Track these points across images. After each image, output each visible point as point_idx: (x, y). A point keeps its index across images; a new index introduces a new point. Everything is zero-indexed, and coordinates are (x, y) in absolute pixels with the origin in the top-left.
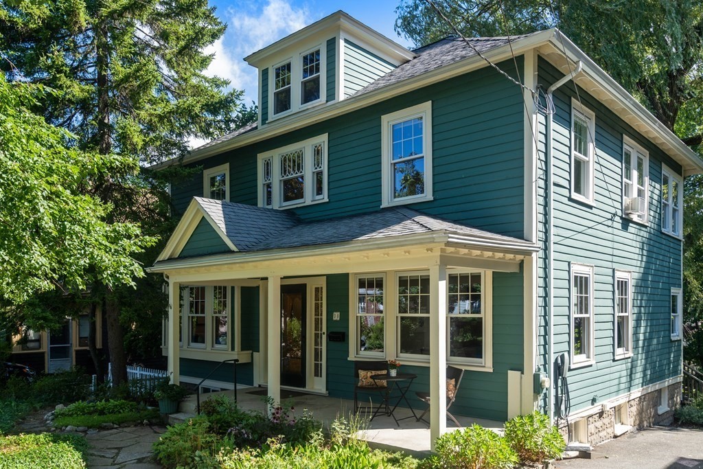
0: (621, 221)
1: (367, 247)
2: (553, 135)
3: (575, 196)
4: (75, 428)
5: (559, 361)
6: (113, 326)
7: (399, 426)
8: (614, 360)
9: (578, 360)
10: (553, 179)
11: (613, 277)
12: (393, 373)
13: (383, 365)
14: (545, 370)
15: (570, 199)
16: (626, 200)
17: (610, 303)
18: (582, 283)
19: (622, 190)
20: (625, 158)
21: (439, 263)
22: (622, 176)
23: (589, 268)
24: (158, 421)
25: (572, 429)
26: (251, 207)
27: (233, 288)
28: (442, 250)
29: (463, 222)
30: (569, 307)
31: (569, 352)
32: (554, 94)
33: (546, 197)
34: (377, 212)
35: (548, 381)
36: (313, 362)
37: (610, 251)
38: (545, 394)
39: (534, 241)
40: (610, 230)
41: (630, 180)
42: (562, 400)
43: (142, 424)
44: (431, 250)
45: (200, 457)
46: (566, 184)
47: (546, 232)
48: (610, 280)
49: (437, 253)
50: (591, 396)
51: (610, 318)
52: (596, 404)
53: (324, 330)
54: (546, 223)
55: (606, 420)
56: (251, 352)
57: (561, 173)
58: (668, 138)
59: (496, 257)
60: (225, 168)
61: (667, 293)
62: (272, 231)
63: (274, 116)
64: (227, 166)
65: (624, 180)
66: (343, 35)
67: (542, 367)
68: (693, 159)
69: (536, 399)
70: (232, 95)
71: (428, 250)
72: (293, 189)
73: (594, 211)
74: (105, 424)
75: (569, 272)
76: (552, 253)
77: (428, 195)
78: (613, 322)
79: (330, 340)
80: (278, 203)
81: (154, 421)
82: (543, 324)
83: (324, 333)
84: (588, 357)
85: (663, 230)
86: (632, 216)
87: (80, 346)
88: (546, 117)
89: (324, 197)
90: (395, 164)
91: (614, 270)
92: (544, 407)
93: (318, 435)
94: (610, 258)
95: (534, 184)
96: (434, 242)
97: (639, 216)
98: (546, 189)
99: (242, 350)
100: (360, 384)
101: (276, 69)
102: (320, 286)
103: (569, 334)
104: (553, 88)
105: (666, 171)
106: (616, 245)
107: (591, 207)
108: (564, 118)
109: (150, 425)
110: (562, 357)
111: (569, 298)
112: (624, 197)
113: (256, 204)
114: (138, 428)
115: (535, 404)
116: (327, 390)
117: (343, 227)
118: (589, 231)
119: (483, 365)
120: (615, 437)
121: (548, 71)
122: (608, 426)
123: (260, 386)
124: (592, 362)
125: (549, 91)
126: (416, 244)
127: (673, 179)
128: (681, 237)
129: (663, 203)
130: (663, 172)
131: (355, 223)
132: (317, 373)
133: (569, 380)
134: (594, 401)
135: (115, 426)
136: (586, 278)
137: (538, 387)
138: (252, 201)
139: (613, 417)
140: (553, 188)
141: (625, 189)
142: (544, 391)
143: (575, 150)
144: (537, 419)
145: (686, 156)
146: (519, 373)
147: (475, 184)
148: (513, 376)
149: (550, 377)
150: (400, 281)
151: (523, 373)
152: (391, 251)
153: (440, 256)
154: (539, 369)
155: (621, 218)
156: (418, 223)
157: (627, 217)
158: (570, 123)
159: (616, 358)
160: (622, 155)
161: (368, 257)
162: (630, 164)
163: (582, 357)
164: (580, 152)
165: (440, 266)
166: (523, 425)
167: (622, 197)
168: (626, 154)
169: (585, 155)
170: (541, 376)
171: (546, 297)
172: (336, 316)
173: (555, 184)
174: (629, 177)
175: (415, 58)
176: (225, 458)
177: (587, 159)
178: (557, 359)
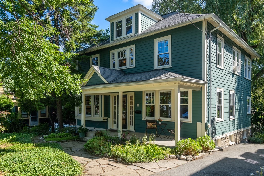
0: (232, 74)
1: (155, 82)
2: (211, 46)
3: (218, 66)
4: (53, 141)
5: (213, 119)
6: (59, 109)
7: (162, 140)
8: (229, 120)
9: (218, 119)
10: (211, 61)
11: (229, 93)
12: (160, 123)
13: (155, 121)
14: (209, 122)
15: (216, 67)
16: (233, 67)
17: (228, 101)
18: (220, 94)
19: (232, 64)
20: (233, 53)
21: (178, 87)
22: (232, 59)
23: (222, 89)
24: (79, 140)
25: (216, 142)
26: (108, 68)
27: (101, 96)
28: (179, 83)
29: (182, 74)
30: (216, 102)
31: (216, 117)
32: (212, 33)
33: (209, 66)
34: (152, 71)
35: (210, 125)
36: (130, 121)
37: (228, 84)
38: (209, 130)
39: (206, 81)
40: (228, 77)
41: (234, 60)
42: (214, 132)
43: (74, 141)
44: (175, 83)
45: (102, 148)
46: (215, 62)
47: (209, 78)
48: (228, 93)
49: (177, 84)
50: (222, 132)
51: (228, 106)
52: (224, 134)
53: (134, 110)
54: (209, 75)
55: (227, 140)
56: (107, 117)
57: (213, 59)
58: (247, 47)
59: (194, 86)
60: (98, 55)
61: (246, 98)
62: (117, 77)
63: (116, 38)
64: (99, 55)
65: (233, 60)
66: (140, 12)
67: (208, 121)
68: (254, 53)
69: (206, 131)
70: (101, 31)
71: (174, 83)
72: (122, 63)
73: (223, 71)
74: (63, 140)
75: (216, 91)
76: (211, 84)
77: (170, 65)
78: (229, 108)
79: (136, 113)
80: (117, 67)
81: (78, 140)
82: (208, 107)
83: (133, 111)
84: (222, 119)
85: (245, 77)
86: (235, 73)
87: (41, 116)
88: (209, 41)
89: (134, 66)
90: (158, 55)
91: (229, 90)
92: (208, 134)
93: (139, 141)
94: (228, 86)
95: (206, 62)
96: (177, 81)
97: (237, 73)
98: (209, 64)
99: (104, 117)
100: (148, 127)
101: (117, 23)
102: (132, 95)
103: (216, 111)
104: (211, 31)
105: (246, 57)
106: (230, 82)
107: (222, 70)
108: (215, 41)
109: (77, 141)
110: (214, 118)
111: (216, 99)
112: (233, 66)
113: (109, 68)
114: (73, 142)
115: (206, 133)
116: (134, 130)
117: (143, 76)
118: (222, 77)
119: (189, 120)
120: (230, 145)
121: (210, 26)
122: (228, 142)
123: (110, 129)
124: (223, 120)
125: (210, 32)
126: (171, 81)
127: (248, 60)
128: (251, 80)
129: (245, 68)
130: (245, 58)
131: (147, 74)
132: (131, 124)
133: (216, 126)
134: (223, 133)
135: (66, 141)
136: (221, 93)
137: (207, 127)
138: (108, 67)
139: (229, 139)
140: (211, 64)
141: (233, 64)
142: (209, 129)
143: (218, 51)
144: (206, 137)
145: (252, 52)
146: (201, 123)
147: (186, 62)
148: (198, 124)
149: (210, 124)
150: (160, 93)
151: (202, 123)
152: (162, 84)
153: (178, 85)
154: (207, 122)
155: (232, 73)
156: (170, 75)
157: (234, 73)
158: (216, 42)
159: (230, 119)
160: (232, 52)
161: (154, 85)
162: (234, 56)
163: (220, 119)
164: (219, 52)
165: (178, 88)
166: (202, 139)
167: (232, 66)
168: (233, 52)
169: (221, 53)
170: (208, 124)
171: (209, 98)
172: (138, 105)
173: (212, 62)
174: (234, 59)
175: (163, 19)
176: (113, 147)
177: (221, 54)
178: (212, 119)
